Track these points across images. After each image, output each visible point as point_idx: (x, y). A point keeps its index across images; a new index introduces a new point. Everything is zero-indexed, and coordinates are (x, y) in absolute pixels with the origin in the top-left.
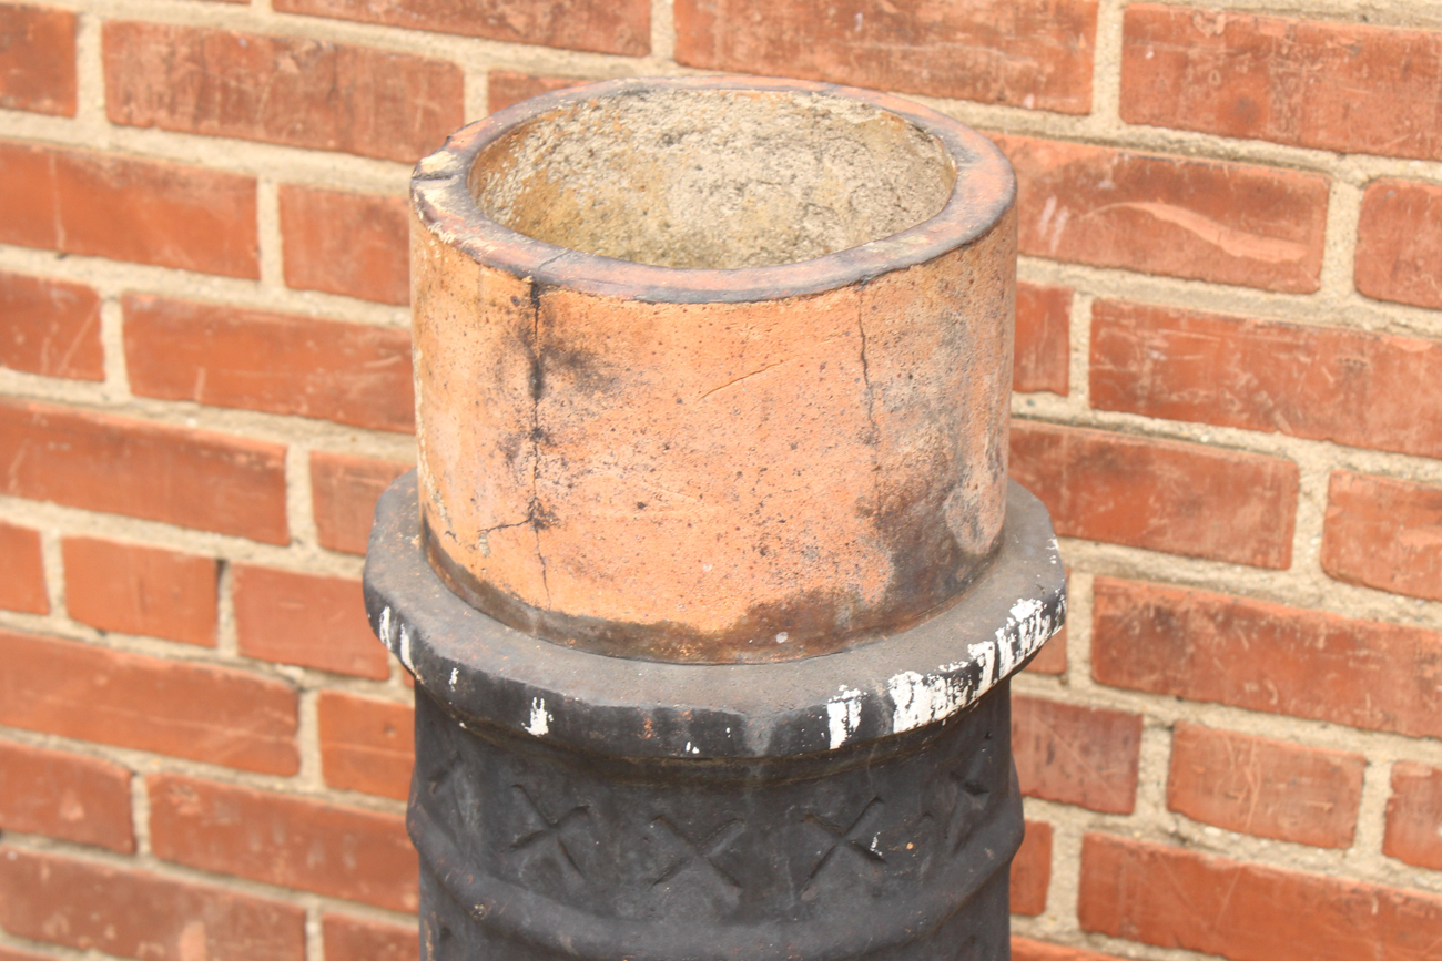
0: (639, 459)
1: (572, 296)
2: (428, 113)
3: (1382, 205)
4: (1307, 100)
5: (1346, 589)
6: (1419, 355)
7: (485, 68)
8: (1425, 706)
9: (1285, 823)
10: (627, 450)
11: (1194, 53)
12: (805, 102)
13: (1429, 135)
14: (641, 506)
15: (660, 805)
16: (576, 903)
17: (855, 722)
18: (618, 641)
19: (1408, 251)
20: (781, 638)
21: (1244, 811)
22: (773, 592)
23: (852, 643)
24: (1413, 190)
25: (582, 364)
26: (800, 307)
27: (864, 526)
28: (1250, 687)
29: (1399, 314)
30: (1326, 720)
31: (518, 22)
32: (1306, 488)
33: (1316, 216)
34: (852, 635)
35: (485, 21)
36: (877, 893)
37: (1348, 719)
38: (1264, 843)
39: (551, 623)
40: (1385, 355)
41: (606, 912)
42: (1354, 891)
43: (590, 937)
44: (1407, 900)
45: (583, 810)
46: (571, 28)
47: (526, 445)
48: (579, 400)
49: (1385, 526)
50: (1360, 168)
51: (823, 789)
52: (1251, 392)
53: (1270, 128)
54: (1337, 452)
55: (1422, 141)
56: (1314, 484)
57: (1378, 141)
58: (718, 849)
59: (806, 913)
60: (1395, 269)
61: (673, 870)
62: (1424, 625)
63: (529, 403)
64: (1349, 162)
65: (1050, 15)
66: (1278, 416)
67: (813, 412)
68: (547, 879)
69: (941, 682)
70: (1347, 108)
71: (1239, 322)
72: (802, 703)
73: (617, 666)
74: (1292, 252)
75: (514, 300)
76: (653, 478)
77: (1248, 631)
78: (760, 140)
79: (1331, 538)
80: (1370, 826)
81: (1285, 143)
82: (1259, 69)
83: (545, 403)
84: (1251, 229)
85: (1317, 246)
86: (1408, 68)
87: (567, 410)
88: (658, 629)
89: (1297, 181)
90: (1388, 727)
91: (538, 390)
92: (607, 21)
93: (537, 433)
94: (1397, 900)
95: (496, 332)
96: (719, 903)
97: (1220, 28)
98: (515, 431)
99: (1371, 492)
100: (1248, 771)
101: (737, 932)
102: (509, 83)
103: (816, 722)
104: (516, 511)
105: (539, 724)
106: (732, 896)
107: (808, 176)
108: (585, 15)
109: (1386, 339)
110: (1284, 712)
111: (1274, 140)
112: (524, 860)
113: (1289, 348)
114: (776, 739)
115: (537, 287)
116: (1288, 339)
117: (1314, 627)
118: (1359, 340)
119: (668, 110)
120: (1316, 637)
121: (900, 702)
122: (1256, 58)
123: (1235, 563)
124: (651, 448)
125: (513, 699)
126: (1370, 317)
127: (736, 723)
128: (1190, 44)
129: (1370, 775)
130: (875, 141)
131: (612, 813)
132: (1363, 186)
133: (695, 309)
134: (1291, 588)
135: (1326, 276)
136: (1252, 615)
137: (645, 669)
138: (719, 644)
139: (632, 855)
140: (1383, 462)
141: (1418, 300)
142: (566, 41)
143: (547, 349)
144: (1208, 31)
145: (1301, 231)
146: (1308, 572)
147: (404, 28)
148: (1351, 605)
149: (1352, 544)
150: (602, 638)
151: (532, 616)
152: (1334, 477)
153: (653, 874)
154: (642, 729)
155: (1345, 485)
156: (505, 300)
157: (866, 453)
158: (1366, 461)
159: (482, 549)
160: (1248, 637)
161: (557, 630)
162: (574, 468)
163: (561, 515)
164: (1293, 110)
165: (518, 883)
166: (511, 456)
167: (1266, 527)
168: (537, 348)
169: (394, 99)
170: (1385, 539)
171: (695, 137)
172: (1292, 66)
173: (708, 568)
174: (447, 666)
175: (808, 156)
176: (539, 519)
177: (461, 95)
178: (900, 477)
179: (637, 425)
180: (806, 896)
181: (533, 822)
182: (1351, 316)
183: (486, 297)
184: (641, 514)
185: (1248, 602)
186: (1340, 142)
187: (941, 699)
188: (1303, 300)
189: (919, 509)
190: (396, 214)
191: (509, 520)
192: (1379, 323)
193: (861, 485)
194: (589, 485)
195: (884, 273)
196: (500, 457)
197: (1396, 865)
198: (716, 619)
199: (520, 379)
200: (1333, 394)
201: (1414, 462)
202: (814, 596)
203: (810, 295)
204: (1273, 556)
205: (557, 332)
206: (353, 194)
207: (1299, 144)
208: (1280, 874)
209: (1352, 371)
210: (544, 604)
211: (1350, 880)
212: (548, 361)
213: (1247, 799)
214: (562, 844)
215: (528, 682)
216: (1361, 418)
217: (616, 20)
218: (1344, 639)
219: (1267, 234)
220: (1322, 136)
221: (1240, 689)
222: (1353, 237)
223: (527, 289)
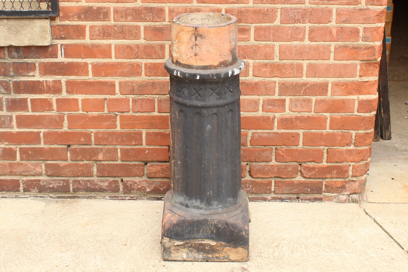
0: (208, 46)
1: (200, 28)
2: (136, 32)
3: (257, 29)
4: (247, 18)
5: (256, 78)
6: (262, 47)
7: (143, 26)
8: (266, 91)
9: (250, 109)
10: (207, 45)
11: (234, 13)
12: (207, 14)
13: (262, 20)
14: (208, 51)
15: (210, 86)
16: (200, 100)
17: (231, 74)
18: (205, 68)
19: (260, 35)
20: (222, 66)
21: (245, 109)
22: (222, 60)
23: (229, 66)
24: (260, 27)
25: (201, 36)
26: (224, 27)
27: (229, 52)
28: (245, 92)
29: (260, 42)
30: (254, 95)
31: (148, 19)
32: (250, 65)
33: (249, 31)
34: (229, 65)
35: (143, 20)
36: (232, 96)
37: (257, 94)
38: (248, 113)
39: (197, 67)
40: (258, 47)
41: (204, 101)
42: (259, 117)
43: (203, 104)
44: (266, 116)
45: (201, 89)
46: (155, 20)
47: (194, 47)
48: (201, 40)
49: (260, 69)
50: (254, 25)
51: (227, 83)
52: (243, 54)
53: (243, 22)
54: (253, 60)
55: (261, 21)
56: (251, 65)
57: (256, 21)
58: (216, 91)
59: (225, 98)
60: (259, 37)
61: (212, 94)
62: (265, 80)
63: (195, 42)
64: (253, 24)
65: (216, 11)
66: (246, 57)
67: (225, 39)
68: (197, 99)
69: (238, 69)
70: (252, 18)
71: (241, 46)
72: (226, 71)
73: (206, 70)
74: (247, 36)
75: (193, 30)
76: (209, 48)
77: (244, 85)
78: (202, 19)
79: (253, 71)
80: (261, 108)
81: (245, 23)
82: (241, 14)
83: (197, 41)
84: (242, 34)
85: (249, 35)
86: (259, 13)
87: (200, 41)
88: (210, 66)
89: (247, 27)
90: (262, 95)
91: (196, 40)
92: (160, 18)
93: (196, 45)
94: (265, 117)
95: (190, 34)
96: (217, 98)
97: (237, 10)
98: (193, 45)
99: (258, 65)
100: (245, 103)
101: (219, 101)
102: (147, 27)
103: (228, 74)
104: (193, 54)
105: (198, 78)
106: (218, 97)
107: (207, 23)
108: (157, 17)
109: (258, 45)
110: (249, 95)
111: (243, 23)
112: (193, 97)
113: (247, 48)
114: (224, 76)
115: (196, 28)
116: (247, 47)
117: (252, 83)
118: (255, 46)
119: (192, 16)
120: (253, 84)
121: (235, 71)
122: (241, 13)
123: (242, 76)
124: (209, 45)
125: (195, 75)
126: (256, 43)
127: (220, 74)
128: (233, 12)
129: (260, 101)
130: (216, 17)
131: (205, 88)
132: (254, 27)
133: (214, 28)
134: (249, 78)
135: (251, 39)
136: (245, 83)
137: (209, 70)
138: (216, 67)
139: (207, 93)
140: (259, 61)
141: (261, 40)
142: (154, 21)
143: (197, 35)
144: (235, 11)
145: (248, 34)
146: (251, 76)
147: (132, 22)
148: (257, 79)
149: (256, 72)
150: (203, 68)
151: (195, 67)
152: (253, 63)
153: (210, 95)
154: (210, 76)
155: (255, 64)
156: (192, 30)
157: (230, 44)
158: (257, 61)
159: (188, 61)
160: (245, 86)
161: (198, 68)
162: (200, 48)
163: (199, 54)
164: (246, 19)
165: (193, 100)
166: (192, 48)
167: (246, 71)
168: (196, 35)
169: (131, 31)
170: (260, 70)
171: (194, 19)
172: (245, 14)
173: (215, 58)
174: (186, 73)
175: (207, 20)
176: (196, 55)
177: (140, 30)
178: (232, 47)
179: (208, 42)
180: (226, 96)
181: (195, 92)
182: (254, 43)
183: (189, 30)
184: (208, 52)
185: (244, 81)
186: (251, 22)
187: (239, 71)
188: (248, 42)
189: (234, 51)
190: (131, 46)
191: (192, 56)
192: (257, 44)
193: (229, 48)
194: (202, 50)
195: (231, 24)
196: (191, 49)
197: (264, 112)
198: (216, 64)
199: (194, 39)
200: (253, 53)
201: (263, 60)
202: (225, 60)
203: (224, 26)
204: (247, 75)
205: (198, 33)
206: (125, 44)
207: (247, 23)
208: (250, 116)
209: (255, 50)
210: (196, 65)
211: (259, 116)
212: (197, 36)
213: (246, 107)
214: (199, 94)
215: (197, 73)
216: (256, 56)
217: (161, 17)
218: (256, 84)
219: (244, 34)
220: (249, 22)
221: (244, 93)
222: (254, 34)
223: (195, 28)
